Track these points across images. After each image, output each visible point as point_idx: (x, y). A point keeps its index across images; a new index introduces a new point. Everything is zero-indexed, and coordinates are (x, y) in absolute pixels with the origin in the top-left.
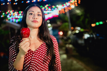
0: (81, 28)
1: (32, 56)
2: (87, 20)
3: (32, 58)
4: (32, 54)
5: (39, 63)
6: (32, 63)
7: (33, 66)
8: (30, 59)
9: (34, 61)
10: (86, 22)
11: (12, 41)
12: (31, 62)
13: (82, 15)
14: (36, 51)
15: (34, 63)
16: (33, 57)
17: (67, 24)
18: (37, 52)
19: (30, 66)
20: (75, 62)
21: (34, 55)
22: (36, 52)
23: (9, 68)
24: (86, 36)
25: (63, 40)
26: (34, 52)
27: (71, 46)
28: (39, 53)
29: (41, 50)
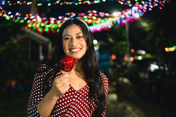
0: (147, 52)
1: (74, 97)
2: (158, 39)
3: (72, 101)
4: (73, 95)
5: (80, 111)
6: (72, 108)
7: (71, 113)
8: (70, 102)
9: (75, 105)
10: (157, 43)
11: (42, 68)
12: (69, 107)
13: (150, 31)
14: (81, 91)
15: (74, 109)
16: (74, 100)
17: (124, 43)
18: (81, 93)
19: (66, 113)
20: (129, 108)
21: (76, 97)
22: (79, 93)
23: (28, 110)
24: (154, 67)
25: (115, 70)
26: (78, 93)
27: (126, 80)
28: (83, 96)
29: (86, 91)
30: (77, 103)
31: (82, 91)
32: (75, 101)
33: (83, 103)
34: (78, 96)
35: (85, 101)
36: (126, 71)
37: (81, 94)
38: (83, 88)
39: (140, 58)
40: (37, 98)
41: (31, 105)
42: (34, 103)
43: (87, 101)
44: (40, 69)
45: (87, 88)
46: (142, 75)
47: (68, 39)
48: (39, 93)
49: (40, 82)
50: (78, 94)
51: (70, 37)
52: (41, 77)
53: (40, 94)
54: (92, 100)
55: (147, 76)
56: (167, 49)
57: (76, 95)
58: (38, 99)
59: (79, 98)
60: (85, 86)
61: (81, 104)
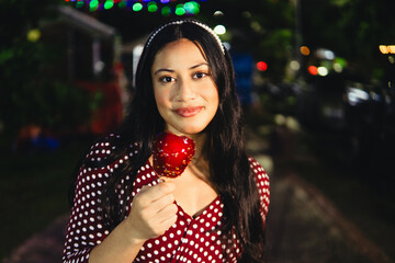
0: (338, 54)
1: (184, 235)
2: (364, 25)
3: (181, 244)
4: (182, 229)
8: (175, 247)
9: (186, 255)
10: (361, 35)
17: (287, 33)
18: (202, 221)
20: (300, 194)
21: (190, 233)
22: (198, 222)
24: (356, 95)
25: (266, 98)
26: (194, 221)
27: (292, 123)
28: (207, 229)
29: (216, 215)
30: (192, 248)
31: (205, 217)
32: (187, 245)
33: (207, 249)
34: (195, 231)
35: (213, 243)
36: (291, 100)
37: (203, 225)
38: (207, 208)
39: (323, 71)
40: (87, 234)
41: (72, 251)
42: (81, 247)
43: (219, 243)
44: (95, 156)
45: (218, 207)
46: (328, 111)
47: (169, 79)
48: (92, 220)
49: (95, 190)
50: (195, 226)
51: (173, 76)
52: (98, 179)
53: (94, 224)
54: (231, 237)
55: (339, 113)
56: (384, 49)
57: (190, 227)
58: (92, 236)
59: (197, 236)
60: (213, 203)
61: (201, 250)
